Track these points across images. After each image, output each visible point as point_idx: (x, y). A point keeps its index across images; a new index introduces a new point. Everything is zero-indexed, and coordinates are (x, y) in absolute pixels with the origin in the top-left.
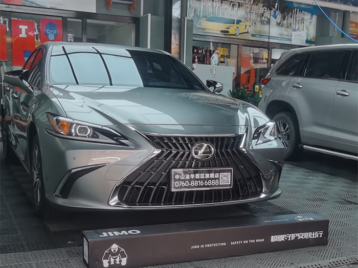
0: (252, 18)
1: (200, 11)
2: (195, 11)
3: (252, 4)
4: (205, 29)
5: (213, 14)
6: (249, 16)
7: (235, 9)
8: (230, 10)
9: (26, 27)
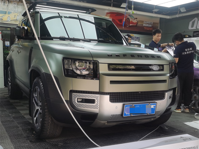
0: (19, 10)
3: (19, 2)
6: (17, 9)
7: (6, 5)
8: (2, 5)
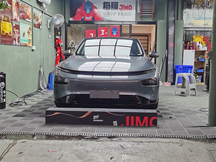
1: (191, 15)
2: (188, 15)
4: (193, 24)
5: (198, 15)
9: (104, 30)
